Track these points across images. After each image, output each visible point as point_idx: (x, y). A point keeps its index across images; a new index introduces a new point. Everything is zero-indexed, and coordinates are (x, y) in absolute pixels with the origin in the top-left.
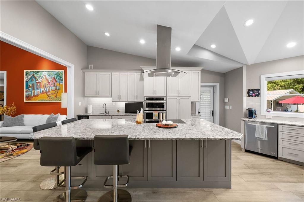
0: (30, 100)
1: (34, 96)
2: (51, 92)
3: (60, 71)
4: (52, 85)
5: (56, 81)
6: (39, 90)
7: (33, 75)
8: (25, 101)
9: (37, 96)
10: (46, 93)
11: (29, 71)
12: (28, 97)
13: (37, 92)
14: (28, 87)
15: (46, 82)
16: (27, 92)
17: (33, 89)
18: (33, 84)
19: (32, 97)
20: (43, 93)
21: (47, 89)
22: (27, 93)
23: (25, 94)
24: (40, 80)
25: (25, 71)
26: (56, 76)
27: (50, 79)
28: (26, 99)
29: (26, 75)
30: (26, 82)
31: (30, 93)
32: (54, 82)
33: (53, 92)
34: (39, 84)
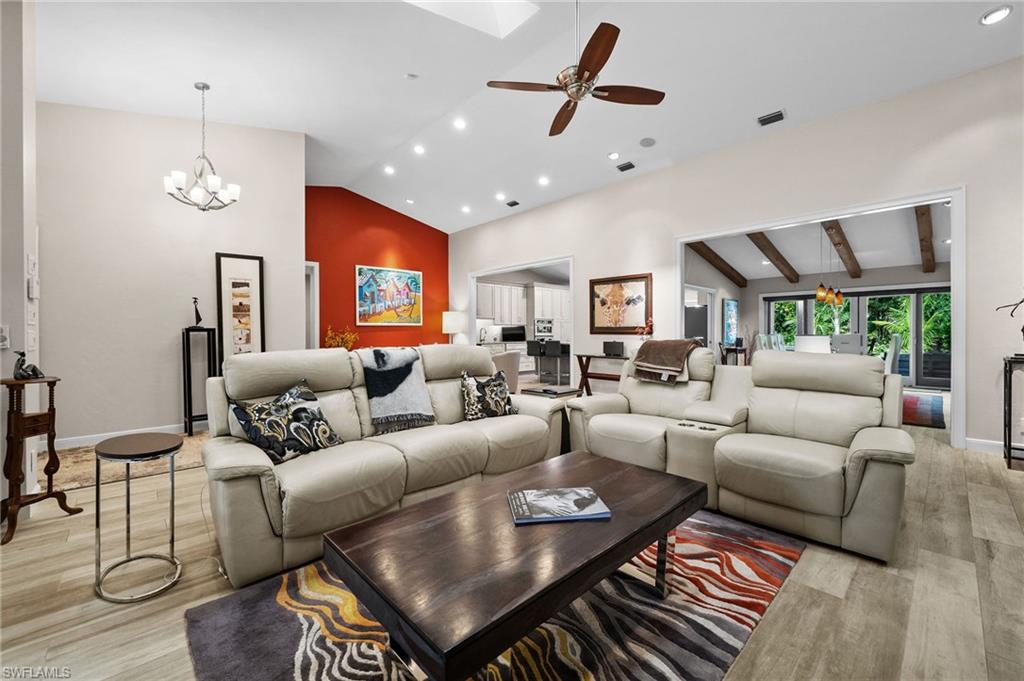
0: (366, 321)
1: (374, 314)
2: (403, 308)
3: (416, 273)
4: (404, 297)
5: (410, 291)
6: (383, 304)
7: (372, 277)
8: (358, 323)
9: (380, 313)
10: (395, 309)
11: (365, 268)
12: (364, 317)
13: (379, 307)
14: (363, 297)
15: (395, 290)
16: (361, 306)
17: (373, 302)
18: (373, 293)
19: (370, 316)
20: (389, 309)
21: (395, 303)
22: (362, 309)
23: (358, 309)
24: (384, 286)
25: (358, 267)
26: (409, 281)
27: (401, 286)
28: (360, 320)
29: (360, 274)
30: (360, 287)
31: (367, 308)
32: (407, 290)
33: (406, 308)
34: (382, 293)
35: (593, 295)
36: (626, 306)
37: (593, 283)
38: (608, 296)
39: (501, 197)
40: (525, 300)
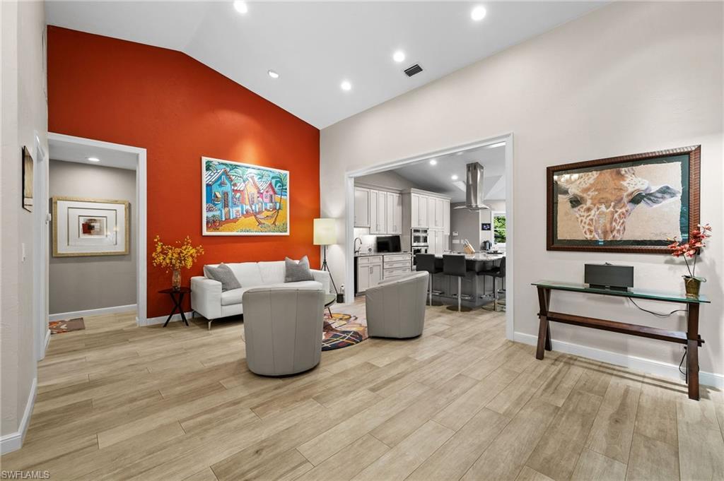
0: (217, 230)
1: (228, 220)
2: (266, 214)
3: (283, 172)
4: (267, 200)
5: (275, 193)
6: (240, 209)
7: (225, 173)
8: (205, 233)
9: (235, 220)
10: (255, 214)
11: (215, 161)
12: (213, 224)
13: (234, 211)
14: (212, 199)
15: (255, 191)
16: (209, 210)
17: (226, 205)
18: (225, 194)
19: (221, 223)
20: (248, 214)
21: (256, 208)
22: (210, 214)
23: (205, 214)
24: (241, 186)
25: (205, 159)
26: (274, 181)
27: (263, 186)
28: (208, 229)
29: (208, 169)
30: (208, 185)
31: (217, 213)
32: (271, 193)
33: (270, 214)
34: (238, 195)
35: (552, 191)
36: (629, 206)
37: (551, 171)
38: (587, 190)
39: (400, 58)
40: (400, 208)
